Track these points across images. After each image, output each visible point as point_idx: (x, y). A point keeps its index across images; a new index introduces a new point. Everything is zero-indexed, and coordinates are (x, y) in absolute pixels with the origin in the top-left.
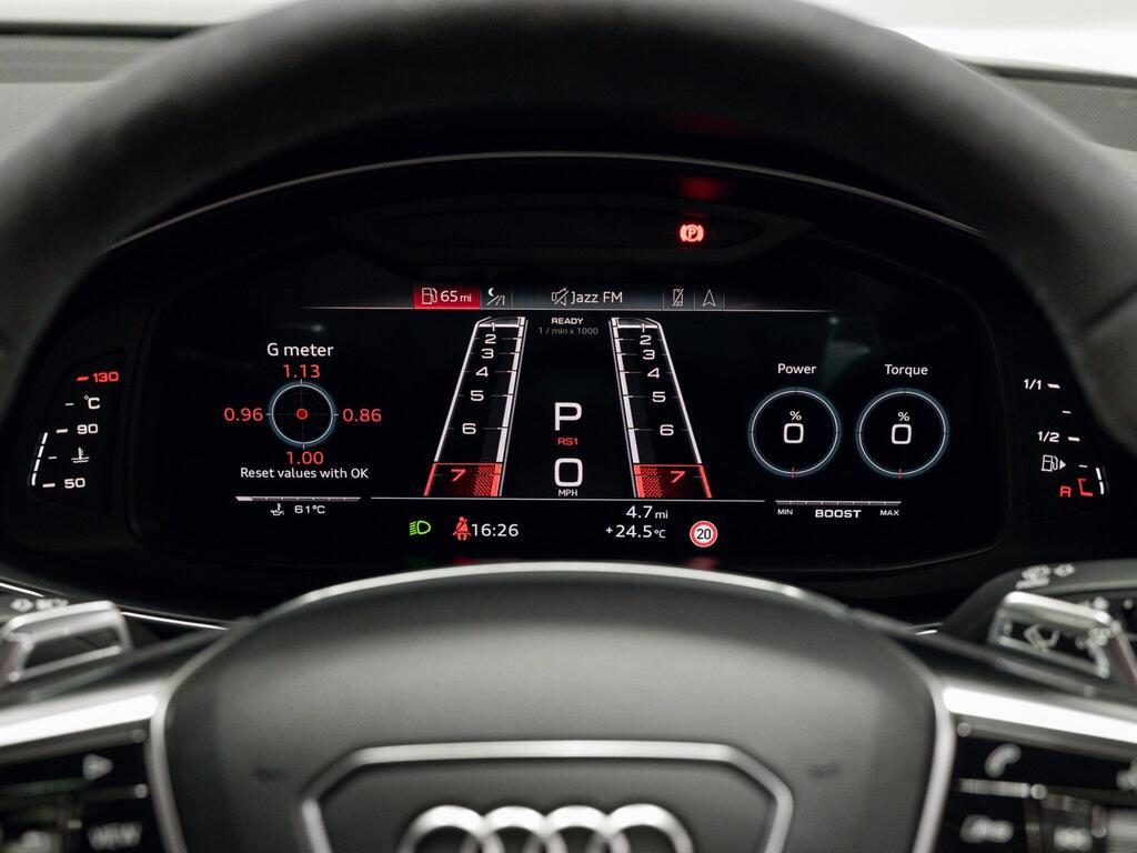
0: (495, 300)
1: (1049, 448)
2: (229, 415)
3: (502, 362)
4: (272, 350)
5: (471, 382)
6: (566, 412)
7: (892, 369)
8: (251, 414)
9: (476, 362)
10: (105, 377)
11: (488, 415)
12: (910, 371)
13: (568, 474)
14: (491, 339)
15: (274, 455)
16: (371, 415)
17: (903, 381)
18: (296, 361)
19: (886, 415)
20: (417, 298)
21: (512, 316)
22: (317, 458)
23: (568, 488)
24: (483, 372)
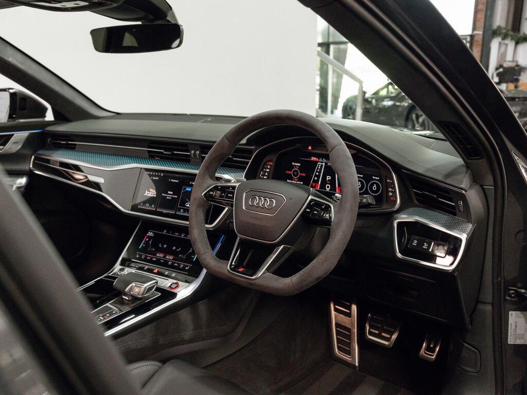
0: (321, 160)
1: (390, 191)
2: (287, 172)
3: (321, 169)
4: (293, 164)
5: (317, 172)
6: (328, 178)
7: (374, 177)
8: (290, 172)
9: (318, 169)
10: (271, 163)
11: (318, 177)
12: (376, 178)
13: (328, 187)
14: (320, 166)
15: (292, 179)
16: (304, 175)
17: (375, 179)
18: (296, 165)
19: (372, 185)
20: (311, 158)
21: (323, 163)
22: (297, 180)
23: (328, 189)
24: (318, 170)
